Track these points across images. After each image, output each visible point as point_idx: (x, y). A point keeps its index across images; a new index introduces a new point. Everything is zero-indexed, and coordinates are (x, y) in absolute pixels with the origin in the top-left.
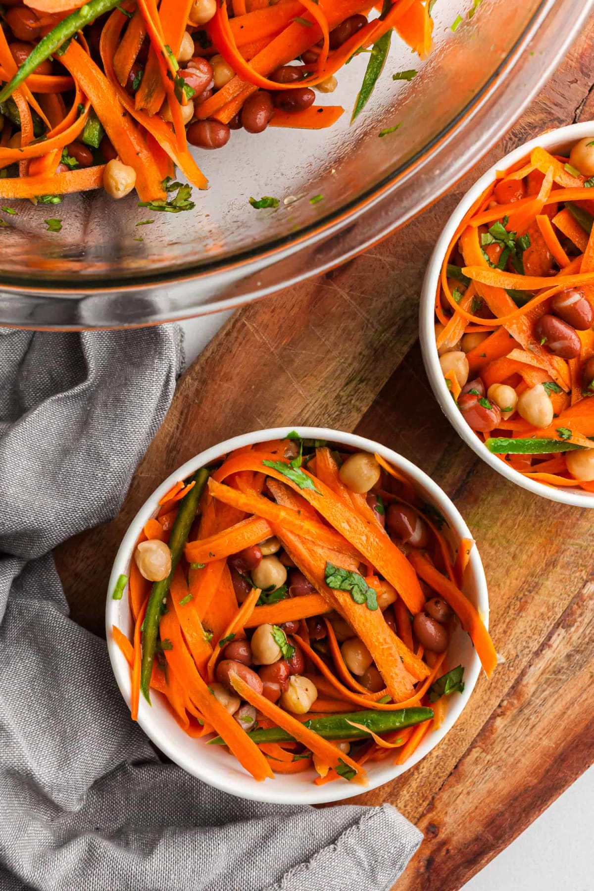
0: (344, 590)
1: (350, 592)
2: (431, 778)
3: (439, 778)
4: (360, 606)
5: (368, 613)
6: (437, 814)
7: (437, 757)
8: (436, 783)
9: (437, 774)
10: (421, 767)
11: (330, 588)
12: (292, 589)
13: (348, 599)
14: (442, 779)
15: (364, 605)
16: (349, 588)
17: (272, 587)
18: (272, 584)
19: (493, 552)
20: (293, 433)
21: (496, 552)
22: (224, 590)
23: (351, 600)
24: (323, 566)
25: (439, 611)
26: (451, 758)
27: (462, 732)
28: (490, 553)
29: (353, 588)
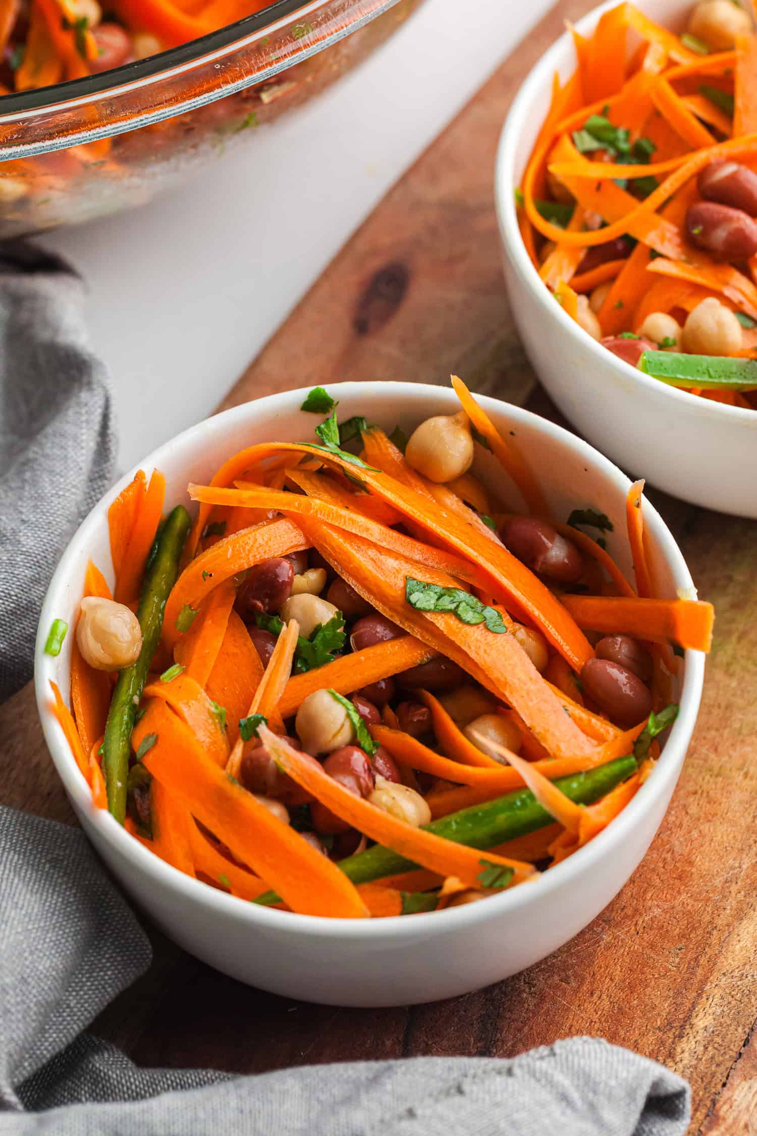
0: (444, 611)
1: (455, 613)
2: (702, 1067)
3: (718, 1065)
4: (475, 628)
5: (490, 637)
6: (727, 1130)
7: (705, 1028)
8: (713, 1075)
9: (712, 1058)
10: (679, 1050)
11: (420, 610)
12: (355, 638)
13: (453, 621)
14: (722, 1068)
15: (481, 626)
16: (452, 606)
17: (318, 629)
18: (317, 623)
19: (734, 684)
20: (318, 391)
21: (739, 684)
22: (236, 650)
23: (457, 622)
24: (401, 584)
25: (621, 647)
26: (732, 1028)
27: (746, 981)
28: (728, 686)
29: (458, 607)
